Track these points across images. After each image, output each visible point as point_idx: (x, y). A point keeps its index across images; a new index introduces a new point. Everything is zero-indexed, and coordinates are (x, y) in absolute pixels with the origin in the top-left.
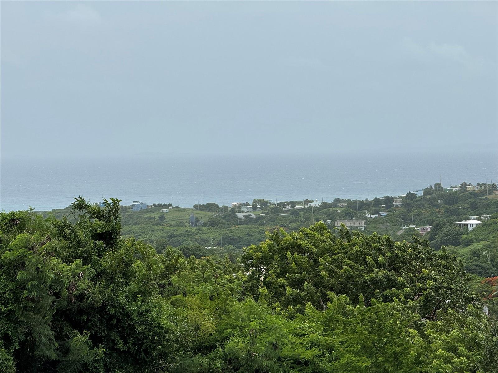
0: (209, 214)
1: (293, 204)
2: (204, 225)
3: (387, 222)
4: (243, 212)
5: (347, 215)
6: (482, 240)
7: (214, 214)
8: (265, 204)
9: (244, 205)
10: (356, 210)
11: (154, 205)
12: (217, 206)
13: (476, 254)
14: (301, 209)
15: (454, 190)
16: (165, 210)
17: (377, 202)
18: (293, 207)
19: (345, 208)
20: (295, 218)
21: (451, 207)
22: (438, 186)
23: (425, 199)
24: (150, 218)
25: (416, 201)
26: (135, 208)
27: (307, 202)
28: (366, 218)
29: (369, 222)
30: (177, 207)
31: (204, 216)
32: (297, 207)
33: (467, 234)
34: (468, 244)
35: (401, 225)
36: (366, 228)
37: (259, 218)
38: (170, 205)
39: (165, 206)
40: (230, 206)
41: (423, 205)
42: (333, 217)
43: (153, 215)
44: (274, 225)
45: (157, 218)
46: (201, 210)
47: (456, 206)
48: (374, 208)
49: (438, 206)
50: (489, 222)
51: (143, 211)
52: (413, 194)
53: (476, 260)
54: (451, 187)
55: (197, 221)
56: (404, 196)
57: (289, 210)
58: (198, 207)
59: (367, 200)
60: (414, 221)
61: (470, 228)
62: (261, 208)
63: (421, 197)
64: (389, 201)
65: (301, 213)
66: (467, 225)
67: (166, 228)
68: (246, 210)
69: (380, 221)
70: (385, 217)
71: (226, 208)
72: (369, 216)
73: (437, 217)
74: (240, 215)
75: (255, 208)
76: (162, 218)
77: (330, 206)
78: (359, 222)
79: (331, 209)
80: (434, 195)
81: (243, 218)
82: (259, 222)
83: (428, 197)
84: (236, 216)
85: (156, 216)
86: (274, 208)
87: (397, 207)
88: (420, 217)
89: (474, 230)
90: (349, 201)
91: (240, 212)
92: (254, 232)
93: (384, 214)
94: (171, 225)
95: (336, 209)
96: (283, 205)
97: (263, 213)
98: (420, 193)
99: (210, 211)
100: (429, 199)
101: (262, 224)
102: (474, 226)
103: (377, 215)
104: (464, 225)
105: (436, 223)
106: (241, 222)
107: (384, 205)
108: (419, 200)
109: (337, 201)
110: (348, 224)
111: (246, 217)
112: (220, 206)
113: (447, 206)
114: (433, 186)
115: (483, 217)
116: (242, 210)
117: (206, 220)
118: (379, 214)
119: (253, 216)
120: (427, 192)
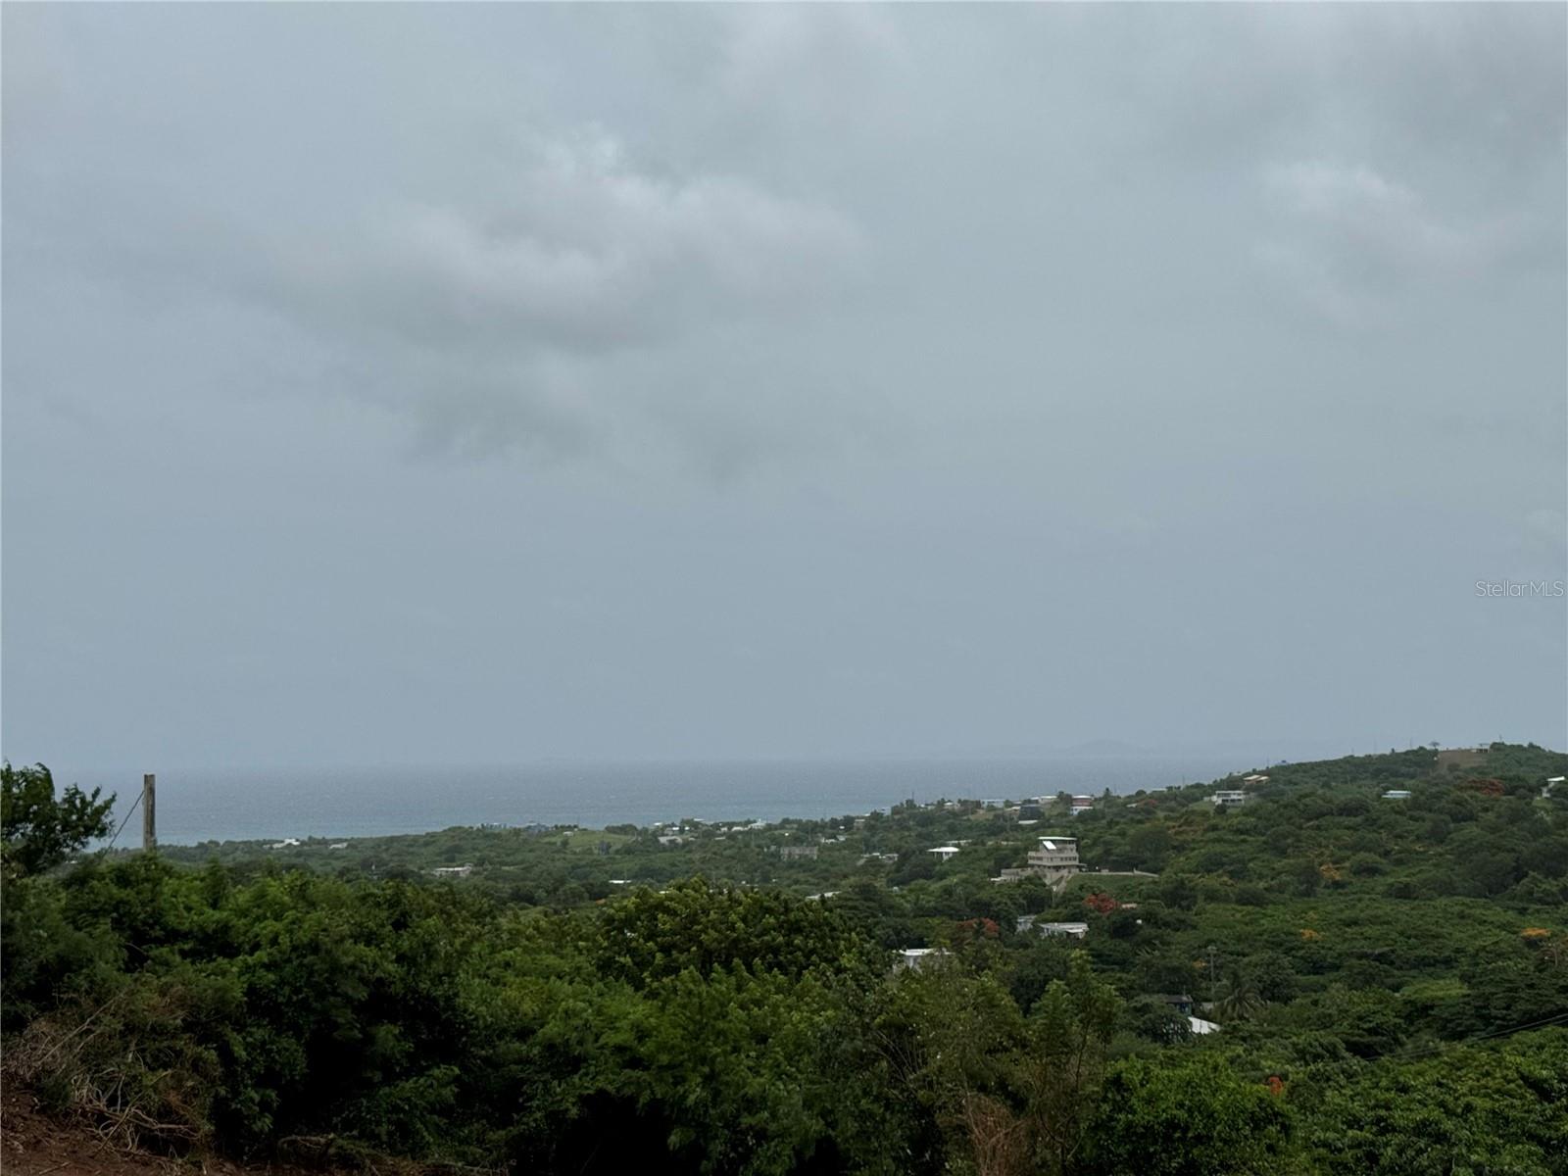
0: (624, 838)
1: (730, 825)
2: (617, 852)
3: (845, 849)
4: (667, 835)
5: (796, 840)
6: (959, 872)
7: (630, 839)
8: (695, 826)
9: (669, 826)
10: (807, 833)
11: (556, 827)
12: (635, 828)
13: (948, 891)
14: (740, 832)
15: (929, 808)
16: (568, 833)
17: (835, 823)
18: (730, 829)
19: (794, 831)
20: (732, 843)
21: (924, 830)
22: (911, 803)
23: (894, 820)
24: (549, 843)
25: (883, 822)
26: (530, 831)
27: (749, 822)
28: (819, 844)
29: (823, 849)
30: (585, 830)
31: (618, 841)
32: (735, 829)
33: (942, 864)
34: (942, 876)
35: (862, 853)
36: (818, 857)
37: (686, 844)
38: (575, 827)
39: (569, 828)
40: (651, 828)
41: (891, 827)
42: (778, 842)
43: (553, 840)
44: (705, 852)
45: (559, 844)
46: (615, 833)
47: (930, 828)
48: (830, 831)
49: (909, 829)
50: (968, 850)
51: (541, 835)
52: (878, 814)
53: (946, 900)
54: (927, 805)
55: (609, 846)
56: (867, 815)
57: (724, 834)
58: (610, 830)
59: (822, 820)
60: (880, 848)
61: (945, 858)
62: (690, 831)
63: (888, 816)
64: (848, 822)
65: (740, 837)
66: (941, 853)
67: (569, 856)
68: (671, 833)
69: (838, 847)
70: (843, 842)
71: (645, 830)
72: (823, 841)
73: (907, 842)
74: (663, 840)
75: (682, 831)
76: (565, 843)
77: (776, 828)
78: (809, 848)
79: (776, 832)
80: (905, 815)
81: (667, 844)
82: (687, 849)
83: (897, 817)
84: (658, 841)
85: (558, 840)
86: (705, 831)
87: (858, 829)
88: (885, 843)
89: (950, 860)
90: (799, 822)
91: (663, 835)
92: (680, 862)
93: (842, 839)
94: (575, 853)
95: (782, 832)
96: (717, 826)
97: (692, 837)
98: (887, 812)
99: (626, 833)
100: (899, 820)
101: (690, 852)
102: (951, 855)
103: (833, 840)
104: (938, 853)
105: (903, 850)
106: (664, 849)
107: (842, 827)
108: (887, 821)
109: (786, 821)
110: (797, 851)
111: (671, 841)
112: (639, 827)
113: (919, 829)
114: (904, 802)
115: (962, 842)
116: (666, 832)
117: (619, 846)
118: (835, 838)
119: (679, 840)
120: (895, 811)
